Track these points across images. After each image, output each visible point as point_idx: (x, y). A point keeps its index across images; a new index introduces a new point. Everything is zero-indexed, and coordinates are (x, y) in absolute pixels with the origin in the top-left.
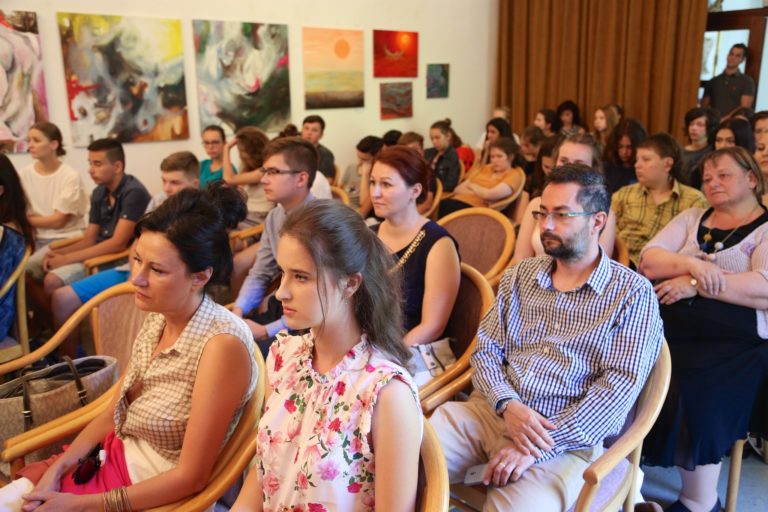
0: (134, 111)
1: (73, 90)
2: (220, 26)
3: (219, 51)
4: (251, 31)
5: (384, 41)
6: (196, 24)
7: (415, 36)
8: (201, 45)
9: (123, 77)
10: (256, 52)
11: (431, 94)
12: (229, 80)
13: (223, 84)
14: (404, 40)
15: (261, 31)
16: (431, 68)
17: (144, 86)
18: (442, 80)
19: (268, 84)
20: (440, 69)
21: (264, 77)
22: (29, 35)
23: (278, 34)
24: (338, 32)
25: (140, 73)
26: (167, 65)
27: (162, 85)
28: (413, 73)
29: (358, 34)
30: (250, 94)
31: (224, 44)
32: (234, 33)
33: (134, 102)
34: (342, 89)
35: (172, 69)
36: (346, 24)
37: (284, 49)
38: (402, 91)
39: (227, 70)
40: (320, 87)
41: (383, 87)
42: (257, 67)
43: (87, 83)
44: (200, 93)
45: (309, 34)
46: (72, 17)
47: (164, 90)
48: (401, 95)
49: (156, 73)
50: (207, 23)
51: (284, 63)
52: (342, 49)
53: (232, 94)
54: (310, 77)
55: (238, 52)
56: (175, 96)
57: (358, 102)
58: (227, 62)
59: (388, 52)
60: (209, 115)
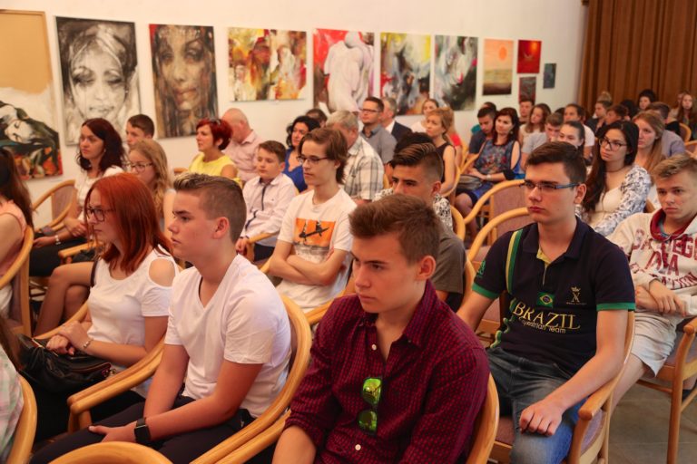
0: (407, 94)
1: (384, 80)
4: (461, 41)
5: (524, 46)
6: (437, 38)
7: (539, 43)
8: (438, 51)
9: (405, 72)
10: (462, 56)
11: (545, 86)
12: (450, 75)
14: (534, 47)
15: (466, 42)
16: (547, 66)
17: (413, 78)
18: (552, 75)
19: (467, 77)
20: (551, 67)
22: (370, 46)
24: (501, 42)
25: (411, 70)
26: (423, 65)
27: (420, 78)
28: (537, 71)
29: (511, 43)
30: (458, 84)
31: (448, 51)
32: (454, 43)
33: (408, 89)
34: (501, 82)
35: (425, 68)
36: (505, 37)
37: (475, 54)
38: (531, 83)
39: (449, 68)
40: (491, 81)
41: (521, 80)
43: (390, 76)
45: (488, 42)
46: (388, 35)
47: (421, 82)
48: (530, 86)
49: (418, 70)
50: (442, 37)
51: (474, 64)
52: (503, 53)
54: (487, 73)
55: (455, 56)
56: (425, 84)
57: (507, 91)
58: (449, 63)
59: (526, 56)
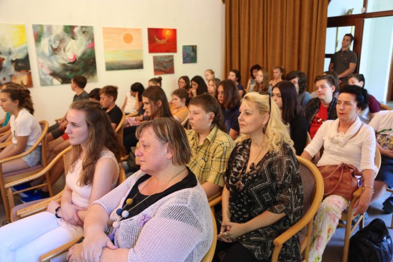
2: (50, 28)
3: (50, 41)
5: (154, 34)
6: (34, 27)
7: (174, 31)
8: (38, 38)
10: (73, 41)
11: (185, 61)
12: (57, 56)
13: (53, 58)
14: (168, 33)
15: (76, 30)
16: (185, 48)
18: (192, 54)
19: (81, 58)
20: (191, 48)
21: (79, 54)
23: (87, 31)
24: (125, 30)
26: (17, 49)
27: (14, 59)
28: (174, 50)
29: (138, 31)
30: (70, 63)
31: (52, 37)
32: (58, 31)
35: (20, 51)
36: (130, 25)
38: (167, 60)
39: (55, 51)
41: (155, 58)
42: (74, 49)
44: (39, 63)
45: (107, 31)
47: (16, 62)
48: (166, 62)
49: (10, 53)
50: (41, 26)
52: (128, 38)
53: (59, 63)
55: (62, 41)
56: (23, 65)
57: (140, 66)
58: (55, 46)
59: (157, 40)
60: (45, 75)
